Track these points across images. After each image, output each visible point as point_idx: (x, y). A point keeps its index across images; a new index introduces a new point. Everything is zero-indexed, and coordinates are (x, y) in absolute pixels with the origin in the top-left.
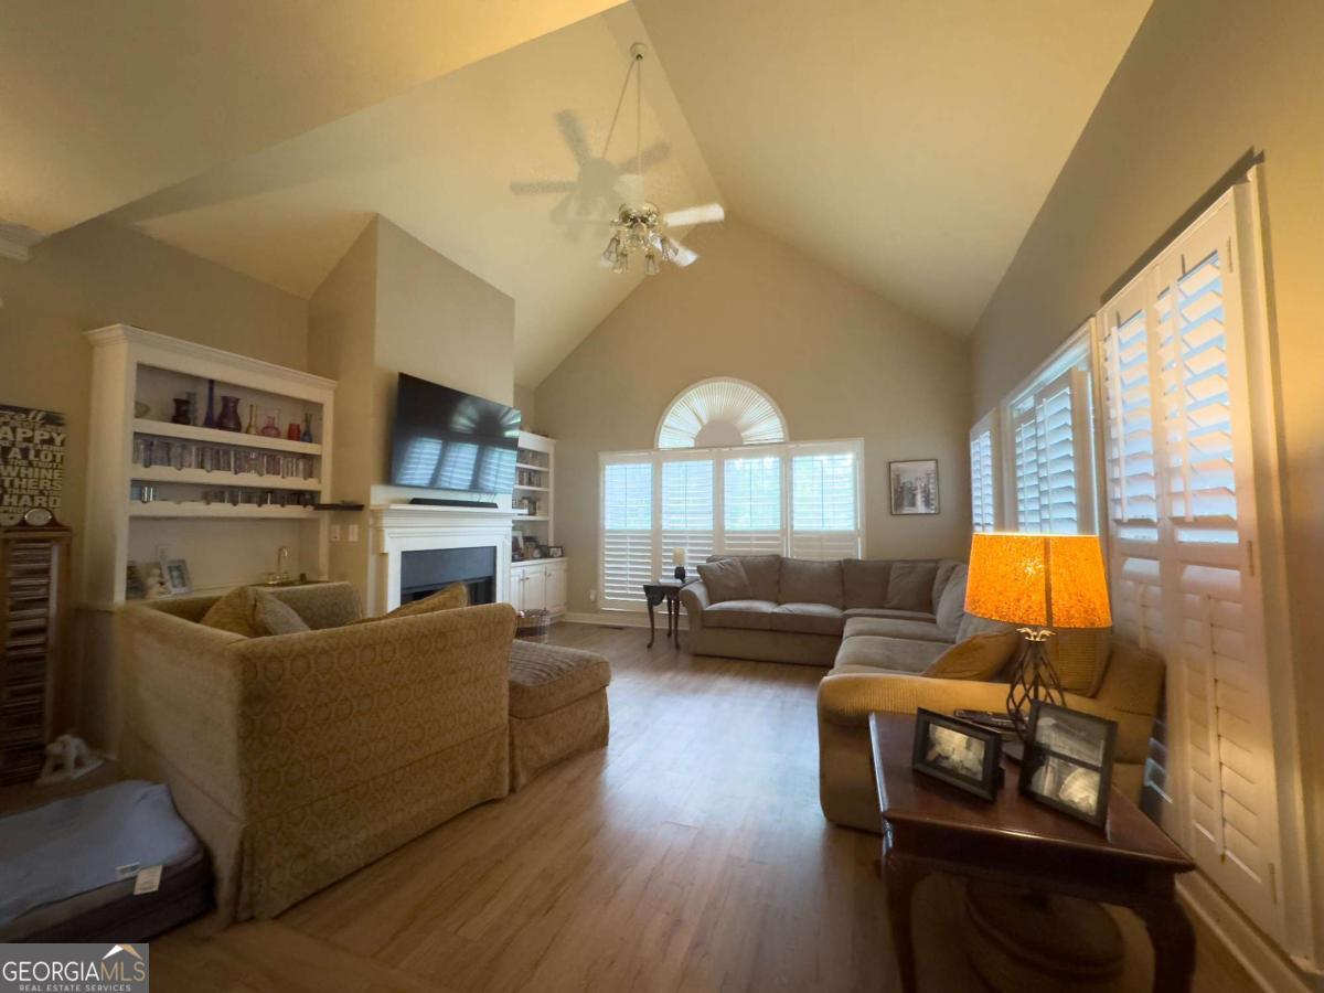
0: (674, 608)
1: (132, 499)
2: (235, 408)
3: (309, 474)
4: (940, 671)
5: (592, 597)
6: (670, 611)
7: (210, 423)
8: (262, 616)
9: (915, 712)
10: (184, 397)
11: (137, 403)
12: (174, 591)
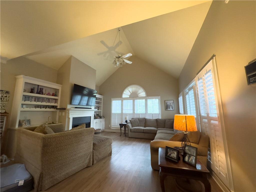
0: (125, 128)
1: (21, 107)
2: (42, 90)
3: (56, 102)
4: (172, 140)
5: (110, 126)
6: (124, 129)
7: (37, 93)
8: (46, 130)
9: (165, 147)
10: (33, 88)
11: (24, 89)
12: (28, 125)
